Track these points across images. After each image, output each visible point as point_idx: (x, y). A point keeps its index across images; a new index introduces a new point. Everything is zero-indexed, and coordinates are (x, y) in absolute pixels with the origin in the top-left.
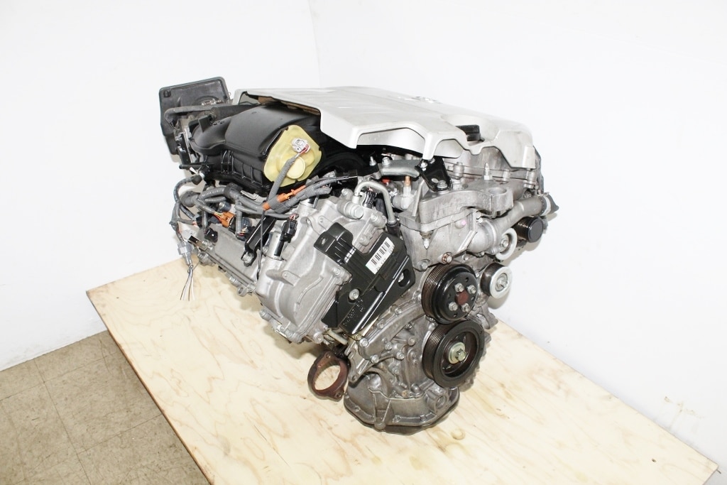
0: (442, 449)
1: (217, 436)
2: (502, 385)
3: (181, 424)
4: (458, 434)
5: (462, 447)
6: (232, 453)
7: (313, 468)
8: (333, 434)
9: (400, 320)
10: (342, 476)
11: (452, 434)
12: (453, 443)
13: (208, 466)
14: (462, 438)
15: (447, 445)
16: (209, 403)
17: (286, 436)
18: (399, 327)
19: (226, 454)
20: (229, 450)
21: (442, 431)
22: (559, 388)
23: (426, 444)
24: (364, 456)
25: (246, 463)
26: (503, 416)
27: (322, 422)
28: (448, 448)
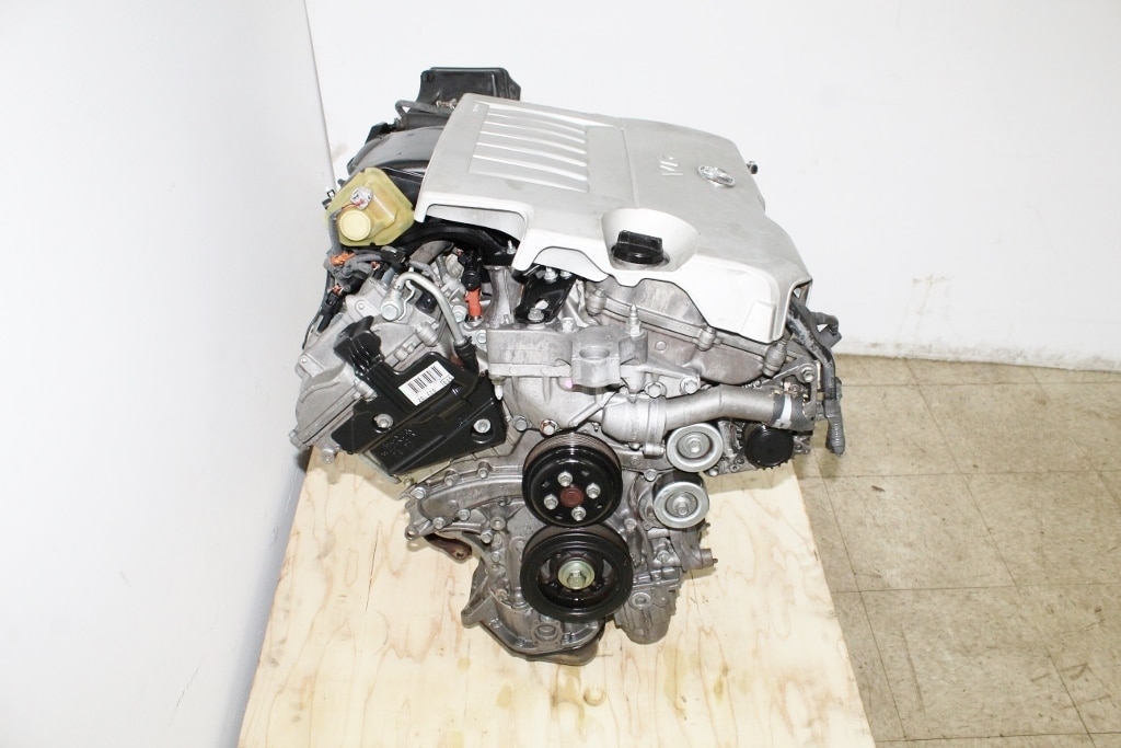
0: (555, 700)
1: (329, 532)
2: (725, 670)
3: (309, 500)
4: (595, 695)
5: (581, 715)
6: (327, 561)
7: (388, 627)
8: (449, 603)
9: (483, 487)
10: (409, 656)
11: (588, 691)
12: (575, 703)
13: (291, 561)
14: (595, 704)
15: (565, 700)
16: (356, 490)
17: (396, 574)
18: (481, 496)
19: (319, 557)
20: (325, 555)
21: (579, 679)
22: (810, 724)
23: (540, 682)
24: (456, 650)
25: (329, 579)
26: (679, 711)
27: (450, 582)
28: (563, 706)
